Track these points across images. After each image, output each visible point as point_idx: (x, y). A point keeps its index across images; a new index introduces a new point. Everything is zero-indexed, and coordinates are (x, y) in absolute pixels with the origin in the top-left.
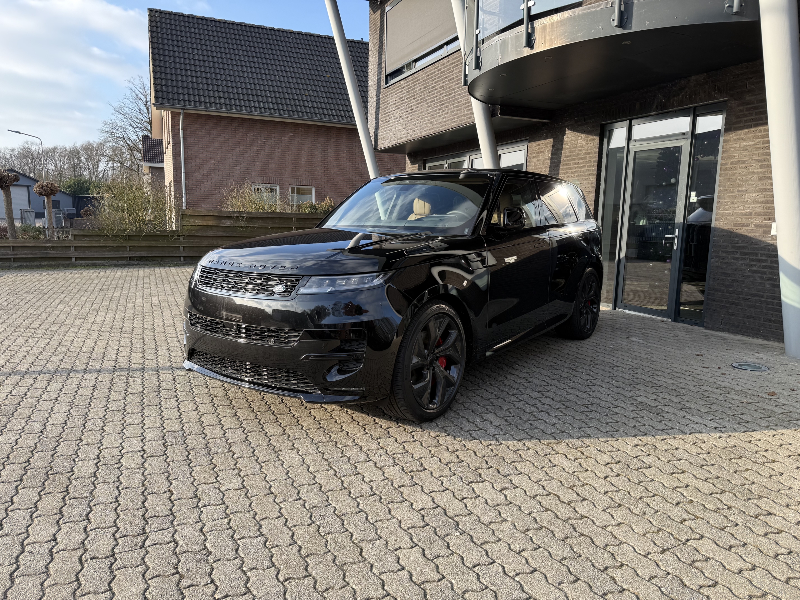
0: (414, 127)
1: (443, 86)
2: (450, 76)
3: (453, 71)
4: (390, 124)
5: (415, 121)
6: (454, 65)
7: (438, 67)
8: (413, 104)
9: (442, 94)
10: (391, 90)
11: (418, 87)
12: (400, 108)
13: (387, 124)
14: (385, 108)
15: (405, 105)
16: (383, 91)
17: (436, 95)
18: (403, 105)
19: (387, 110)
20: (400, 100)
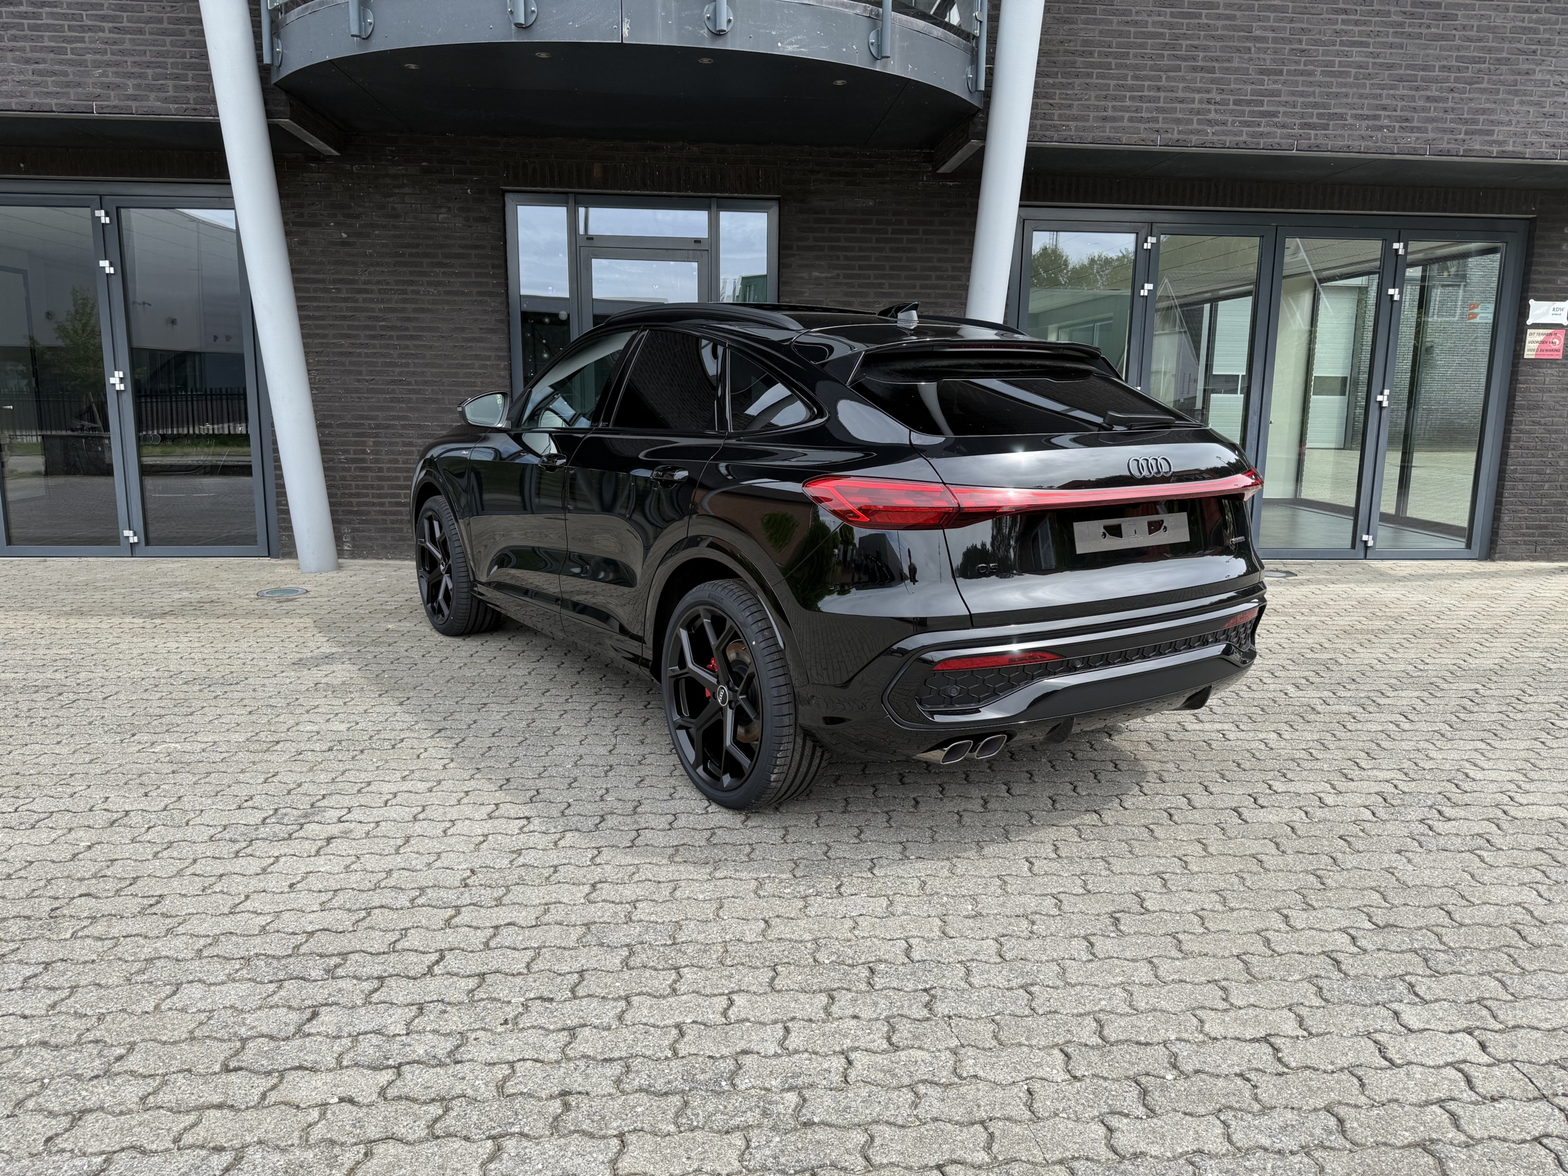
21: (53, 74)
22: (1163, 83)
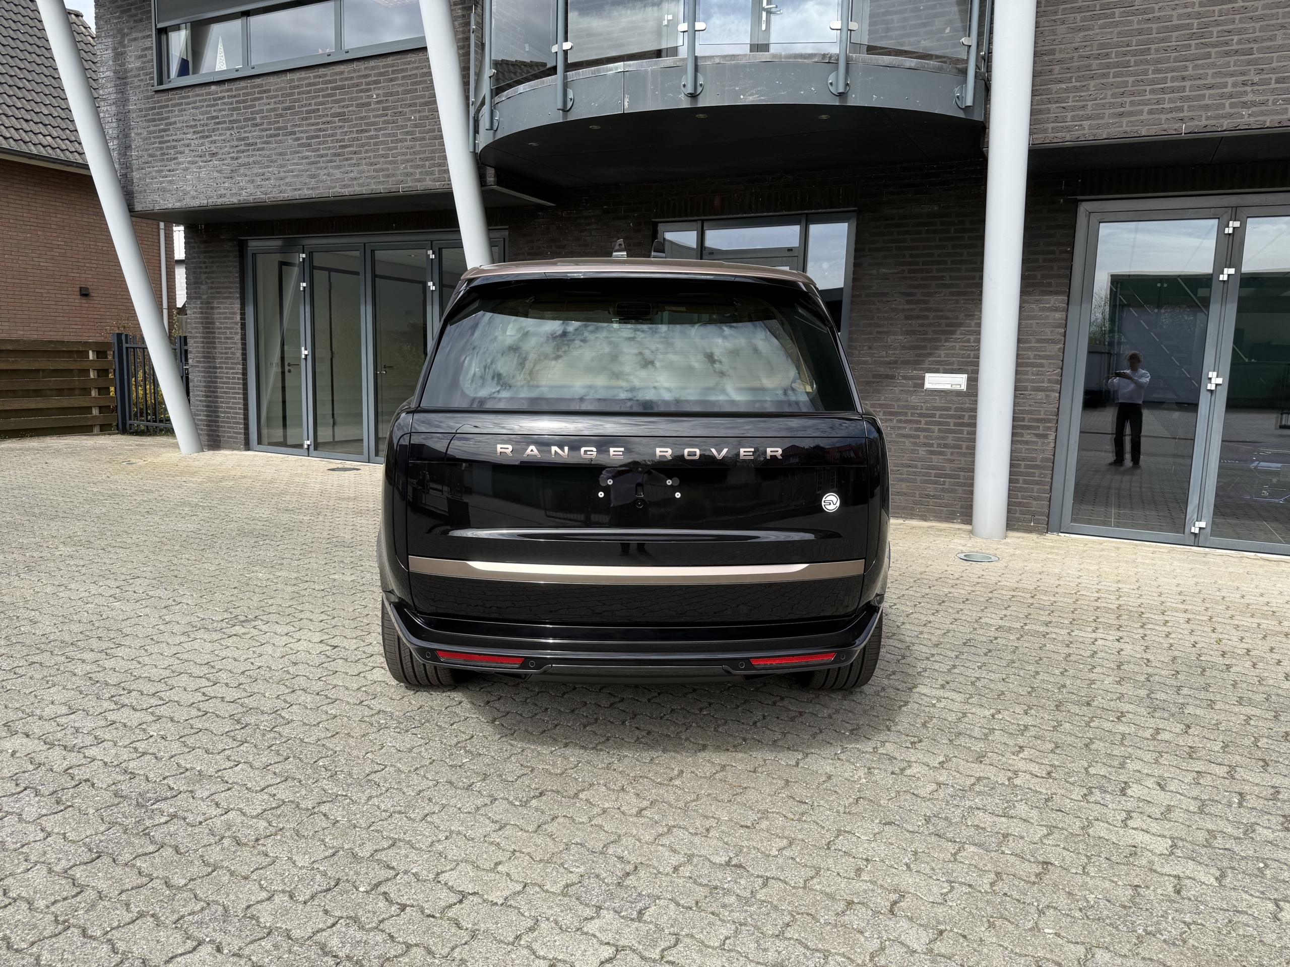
0: (259, 179)
1: (343, 114)
2: (361, 98)
3: (368, 90)
4: (179, 164)
5: (261, 168)
6: (370, 79)
7: (325, 75)
8: (253, 134)
9: (341, 127)
10: (179, 98)
11: (266, 104)
12: (211, 136)
13: (168, 163)
14: (160, 131)
15: (228, 132)
16: (152, 97)
17: (321, 126)
18: (221, 132)
19: (168, 135)
20: (209, 122)
21: (383, 170)
22: (1190, 72)
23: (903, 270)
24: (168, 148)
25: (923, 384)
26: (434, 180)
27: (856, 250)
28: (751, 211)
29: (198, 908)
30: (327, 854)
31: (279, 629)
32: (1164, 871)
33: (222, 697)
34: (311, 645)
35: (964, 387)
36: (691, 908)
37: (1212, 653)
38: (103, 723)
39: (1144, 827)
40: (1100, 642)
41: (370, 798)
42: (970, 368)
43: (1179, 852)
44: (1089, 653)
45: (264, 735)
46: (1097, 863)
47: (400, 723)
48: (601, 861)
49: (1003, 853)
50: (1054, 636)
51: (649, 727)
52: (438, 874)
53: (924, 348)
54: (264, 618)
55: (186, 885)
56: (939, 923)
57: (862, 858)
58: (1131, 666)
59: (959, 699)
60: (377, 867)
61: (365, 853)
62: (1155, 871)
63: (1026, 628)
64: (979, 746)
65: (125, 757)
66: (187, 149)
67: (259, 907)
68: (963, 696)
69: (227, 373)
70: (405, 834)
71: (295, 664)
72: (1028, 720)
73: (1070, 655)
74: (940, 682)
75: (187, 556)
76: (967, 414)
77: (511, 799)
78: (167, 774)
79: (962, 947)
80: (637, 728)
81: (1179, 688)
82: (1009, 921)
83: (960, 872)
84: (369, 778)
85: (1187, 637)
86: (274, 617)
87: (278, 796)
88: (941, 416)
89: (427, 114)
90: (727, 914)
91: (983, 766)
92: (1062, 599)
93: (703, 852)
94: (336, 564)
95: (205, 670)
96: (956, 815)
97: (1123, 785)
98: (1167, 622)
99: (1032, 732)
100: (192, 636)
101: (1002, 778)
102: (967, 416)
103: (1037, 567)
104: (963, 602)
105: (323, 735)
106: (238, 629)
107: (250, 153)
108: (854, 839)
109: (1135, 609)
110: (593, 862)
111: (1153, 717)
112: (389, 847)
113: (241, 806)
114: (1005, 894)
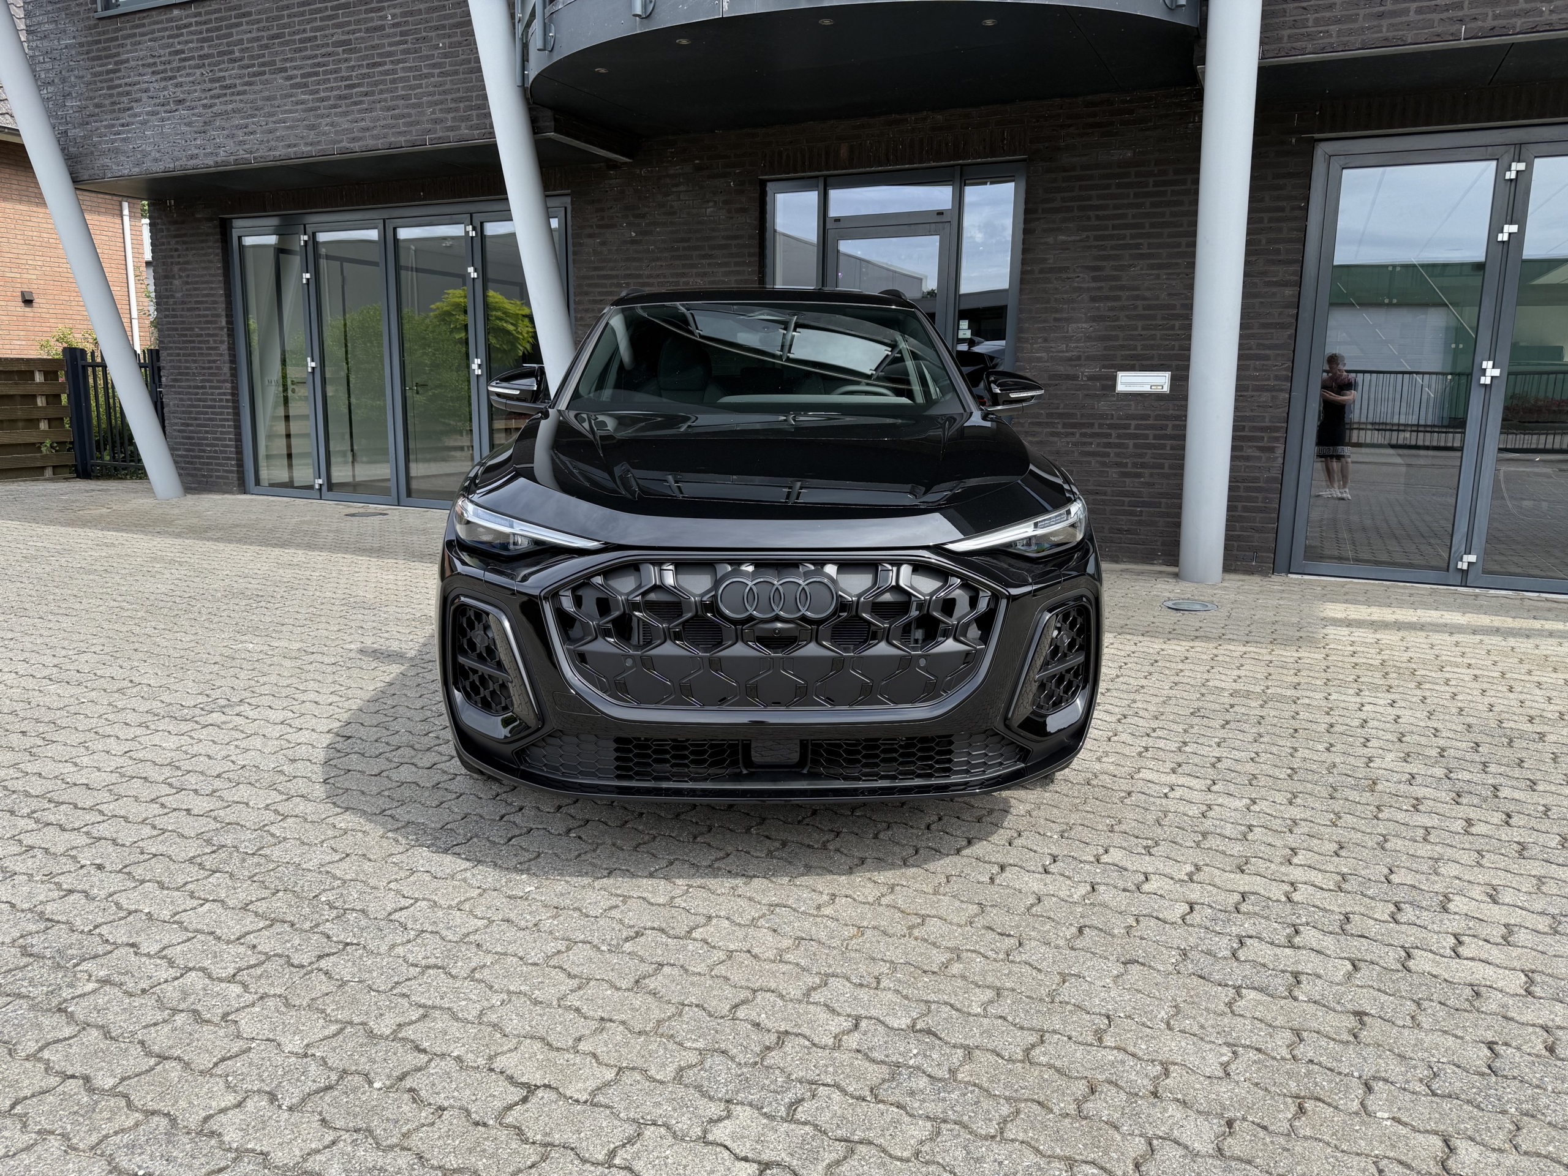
1: (348, 42)
2: (372, 19)
3: (380, 9)
5: (243, 118)
9: (346, 60)
10: (132, 27)
11: (246, 33)
12: (175, 77)
13: (121, 115)
14: (109, 72)
15: (198, 72)
16: (96, 26)
17: (320, 60)
18: (188, 71)
19: (119, 78)
20: (172, 58)
21: (403, 116)
23: (1088, 237)
24: (120, 94)
25: (1114, 386)
26: (471, 128)
27: (1027, 211)
28: (888, 162)
29: (130, 1123)
30: (327, 1032)
31: (273, 715)
32: (1524, 1019)
33: (188, 810)
34: (315, 735)
35: (1166, 389)
36: (864, 1100)
37: (1516, 718)
38: (16, 849)
39: (1484, 956)
40: (1367, 708)
41: (393, 947)
42: (1174, 363)
43: (1537, 990)
44: (1357, 723)
45: (244, 860)
46: (1429, 1011)
47: (436, 838)
48: (728, 1031)
49: (1295, 999)
50: (1307, 701)
51: (783, 836)
52: (490, 1058)
53: (1116, 338)
54: (252, 701)
55: (115, 1087)
56: (1224, 1108)
57: (1100, 1014)
58: (1415, 737)
59: (1197, 787)
60: (401, 1050)
61: (384, 1027)
62: (1512, 1019)
63: (1269, 691)
64: (1237, 849)
65: (42, 898)
66: (144, 95)
67: (222, 1118)
68: (1203, 782)
69: (212, 394)
70: (442, 998)
71: (294, 761)
72: (1295, 812)
73: (1332, 726)
74: (1169, 765)
75: (153, 624)
76: (1170, 424)
77: (596, 941)
78: (100, 920)
79: (1264, 1144)
80: (767, 837)
81: (1485, 765)
82: (1324, 1102)
83: (1244, 1031)
84: (392, 917)
85: (1479, 699)
86: (266, 700)
87: (259, 948)
88: (1137, 427)
89: (458, 39)
90: (916, 1105)
91: (1246, 877)
92: (1307, 655)
93: (873, 1013)
94: (352, 631)
95: (167, 772)
96: (1223, 946)
97: (1441, 898)
98: (1448, 680)
99: (1304, 828)
100: (153, 727)
101: (1277, 892)
102: (1170, 426)
103: (1270, 616)
104: (1182, 661)
105: (328, 859)
106: (216, 717)
107: (228, 98)
108: (1085, 986)
109: (1404, 665)
110: (717, 1032)
111: (1458, 803)
112: (418, 1020)
113: (206, 963)
114: (1311, 1061)
